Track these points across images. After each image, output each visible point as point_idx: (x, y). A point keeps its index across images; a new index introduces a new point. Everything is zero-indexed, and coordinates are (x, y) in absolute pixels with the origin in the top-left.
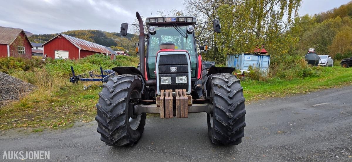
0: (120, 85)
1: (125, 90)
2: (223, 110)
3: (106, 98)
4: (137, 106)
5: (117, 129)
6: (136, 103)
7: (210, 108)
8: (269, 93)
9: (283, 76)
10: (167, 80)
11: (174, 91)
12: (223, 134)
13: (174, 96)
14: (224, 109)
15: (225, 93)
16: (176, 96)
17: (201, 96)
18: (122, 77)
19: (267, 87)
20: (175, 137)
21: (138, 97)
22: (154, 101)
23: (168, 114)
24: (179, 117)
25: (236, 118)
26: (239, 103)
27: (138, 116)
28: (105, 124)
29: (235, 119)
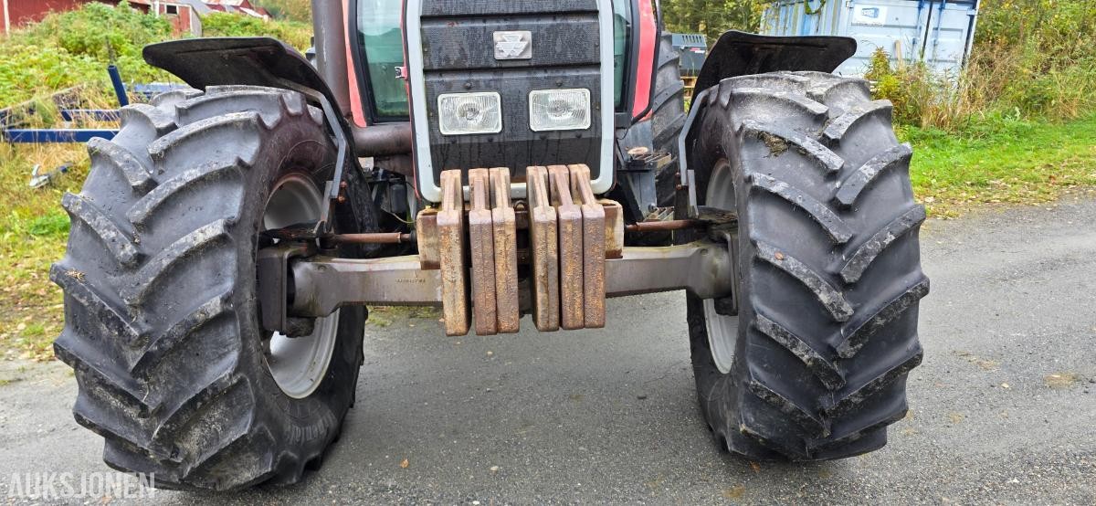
0: (191, 145)
1: (225, 177)
2: (801, 277)
3: (108, 228)
4: (308, 266)
5: (192, 402)
6: (302, 248)
7: (714, 270)
8: (972, 184)
9: (1036, 104)
10: (474, 111)
11: (518, 175)
12: (792, 405)
13: (522, 205)
14: (805, 271)
15: (809, 178)
16: (536, 205)
17: (651, 209)
18: (203, 99)
19: (961, 158)
20: (526, 424)
21: (311, 217)
22: (407, 236)
23: (492, 308)
24: (553, 324)
25: (873, 320)
26: (890, 238)
27: (319, 319)
28: (119, 376)
29: (868, 326)
